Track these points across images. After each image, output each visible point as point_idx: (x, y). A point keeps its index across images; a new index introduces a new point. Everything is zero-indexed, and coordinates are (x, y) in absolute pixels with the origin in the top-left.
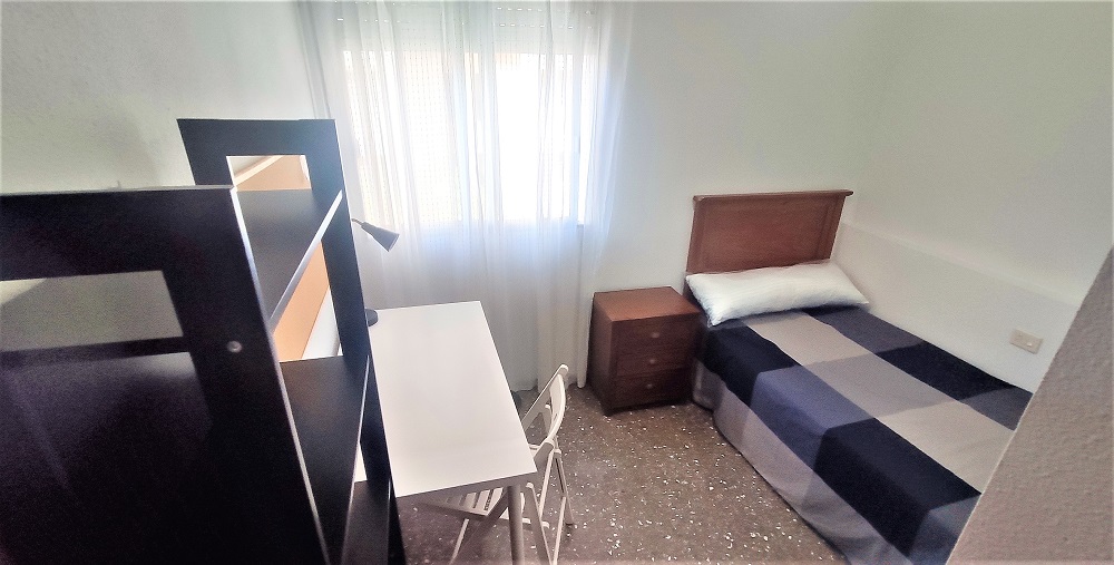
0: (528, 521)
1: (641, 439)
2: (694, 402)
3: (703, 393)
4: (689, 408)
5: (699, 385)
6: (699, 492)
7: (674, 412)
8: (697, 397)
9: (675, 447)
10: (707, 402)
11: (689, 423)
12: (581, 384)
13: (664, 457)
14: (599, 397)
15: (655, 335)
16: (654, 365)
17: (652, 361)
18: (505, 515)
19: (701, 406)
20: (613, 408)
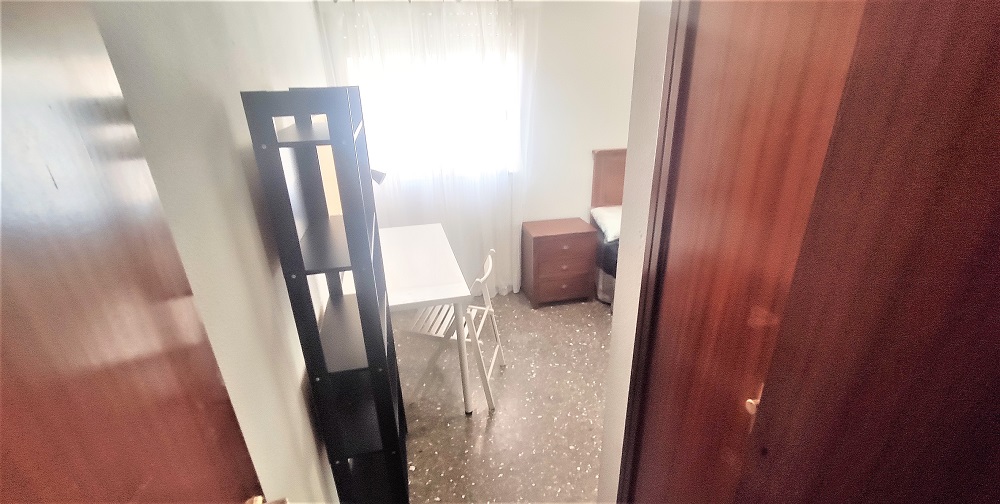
0: (470, 340)
1: (557, 321)
2: (598, 299)
3: (604, 292)
4: (595, 303)
5: (600, 287)
6: (594, 348)
7: (583, 306)
8: (600, 296)
9: (581, 325)
10: (607, 298)
11: (593, 312)
12: (516, 291)
13: (572, 330)
14: (529, 298)
15: (565, 248)
16: (567, 270)
17: (565, 267)
18: (455, 337)
19: (604, 303)
20: (540, 304)
